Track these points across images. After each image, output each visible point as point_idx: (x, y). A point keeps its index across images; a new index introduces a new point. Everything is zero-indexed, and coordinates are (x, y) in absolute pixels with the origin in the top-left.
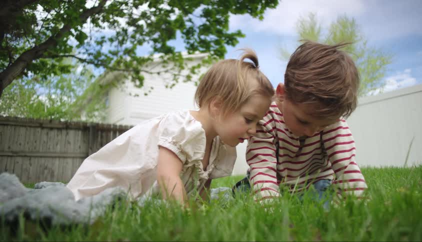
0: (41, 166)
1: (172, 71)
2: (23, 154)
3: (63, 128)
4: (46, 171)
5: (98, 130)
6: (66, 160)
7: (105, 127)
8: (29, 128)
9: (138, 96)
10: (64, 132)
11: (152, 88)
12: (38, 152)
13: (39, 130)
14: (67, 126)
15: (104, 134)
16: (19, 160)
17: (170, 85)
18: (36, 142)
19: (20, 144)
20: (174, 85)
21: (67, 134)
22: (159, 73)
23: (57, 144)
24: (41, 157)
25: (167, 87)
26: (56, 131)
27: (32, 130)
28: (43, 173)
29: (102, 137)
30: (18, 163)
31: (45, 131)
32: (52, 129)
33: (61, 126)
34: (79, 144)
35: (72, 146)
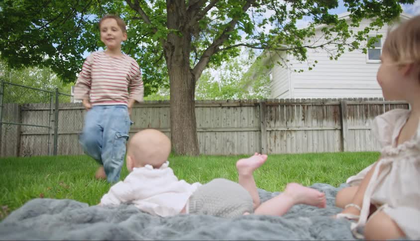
0: (224, 139)
1: (336, 42)
2: (210, 130)
3: (238, 106)
4: (228, 144)
5: (267, 106)
6: (242, 134)
7: (273, 102)
8: (212, 108)
9: (302, 71)
10: (239, 109)
11: (316, 62)
12: (221, 128)
13: (220, 108)
14: (241, 104)
15: (273, 109)
16: (208, 134)
17: (334, 56)
18: (218, 119)
19: (207, 122)
20: (339, 55)
21: (242, 111)
22: (322, 46)
23: (234, 120)
24: (224, 132)
25: (331, 58)
26: (232, 109)
27: (215, 109)
29: (271, 112)
30: (207, 137)
31: (225, 109)
32: (229, 107)
33: (235, 105)
34: (252, 119)
35: (246, 121)
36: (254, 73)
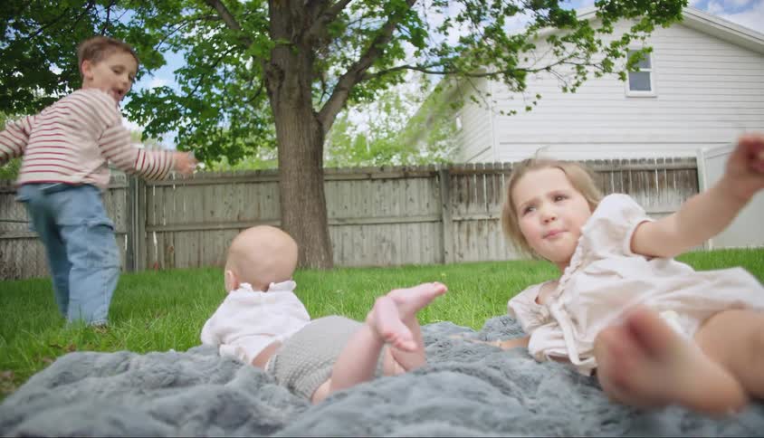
0: (376, 238)
1: (572, 60)
2: (351, 222)
3: (400, 178)
4: (384, 245)
5: (452, 177)
6: (410, 226)
7: (464, 168)
8: (354, 182)
9: (514, 113)
10: (402, 182)
11: (538, 97)
12: (371, 217)
13: (368, 183)
14: (405, 174)
15: (464, 181)
16: (348, 229)
17: (570, 87)
18: (366, 202)
19: (346, 207)
20: (577, 85)
21: (408, 186)
22: (548, 69)
23: (394, 204)
24: (376, 224)
25: (565, 90)
26: (390, 182)
27: (359, 183)
28: (381, 247)
29: (460, 187)
30: (347, 234)
31: (376, 184)
32: (384, 180)
33: (396, 176)
34: (426, 202)
35: (416, 205)
36: (427, 117)
